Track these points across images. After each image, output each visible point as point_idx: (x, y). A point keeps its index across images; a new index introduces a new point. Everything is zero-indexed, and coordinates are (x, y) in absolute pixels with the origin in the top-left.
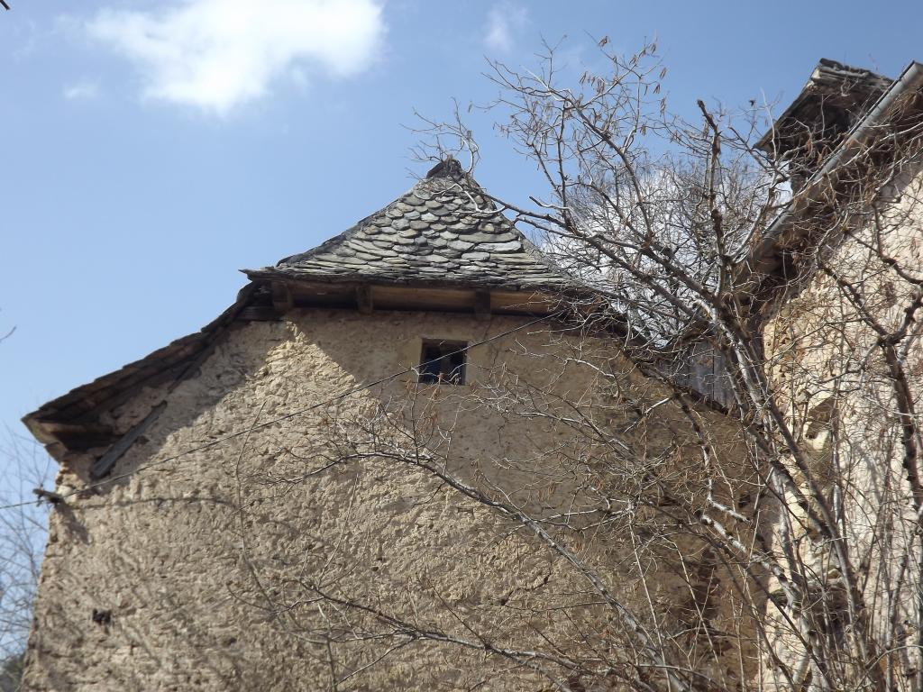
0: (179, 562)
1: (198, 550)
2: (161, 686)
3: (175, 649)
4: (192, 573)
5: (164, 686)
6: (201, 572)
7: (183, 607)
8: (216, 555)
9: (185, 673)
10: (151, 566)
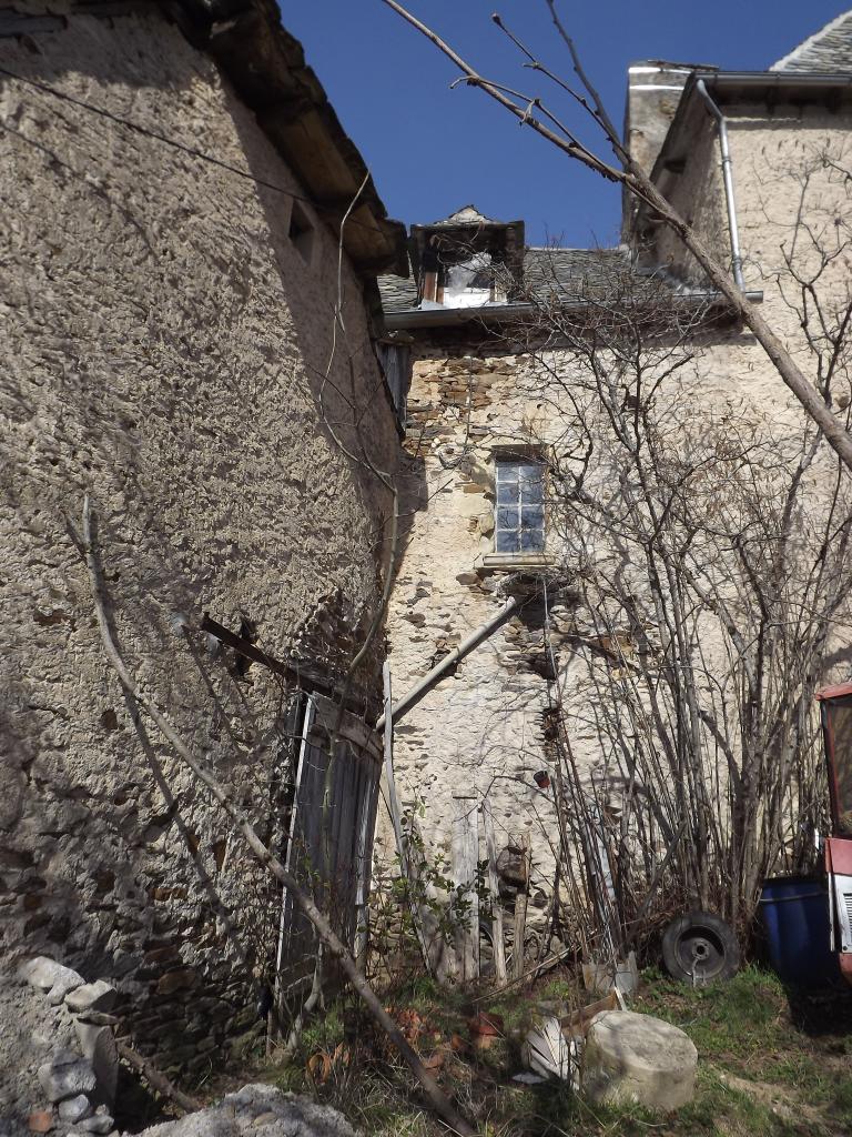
0: (76, 269)
1: (104, 269)
2: (33, 448)
3: (61, 399)
4: (91, 297)
5: (39, 450)
6: (106, 304)
7: (77, 340)
8: (126, 292)
9: (71, 443)
10: (33, 249)
